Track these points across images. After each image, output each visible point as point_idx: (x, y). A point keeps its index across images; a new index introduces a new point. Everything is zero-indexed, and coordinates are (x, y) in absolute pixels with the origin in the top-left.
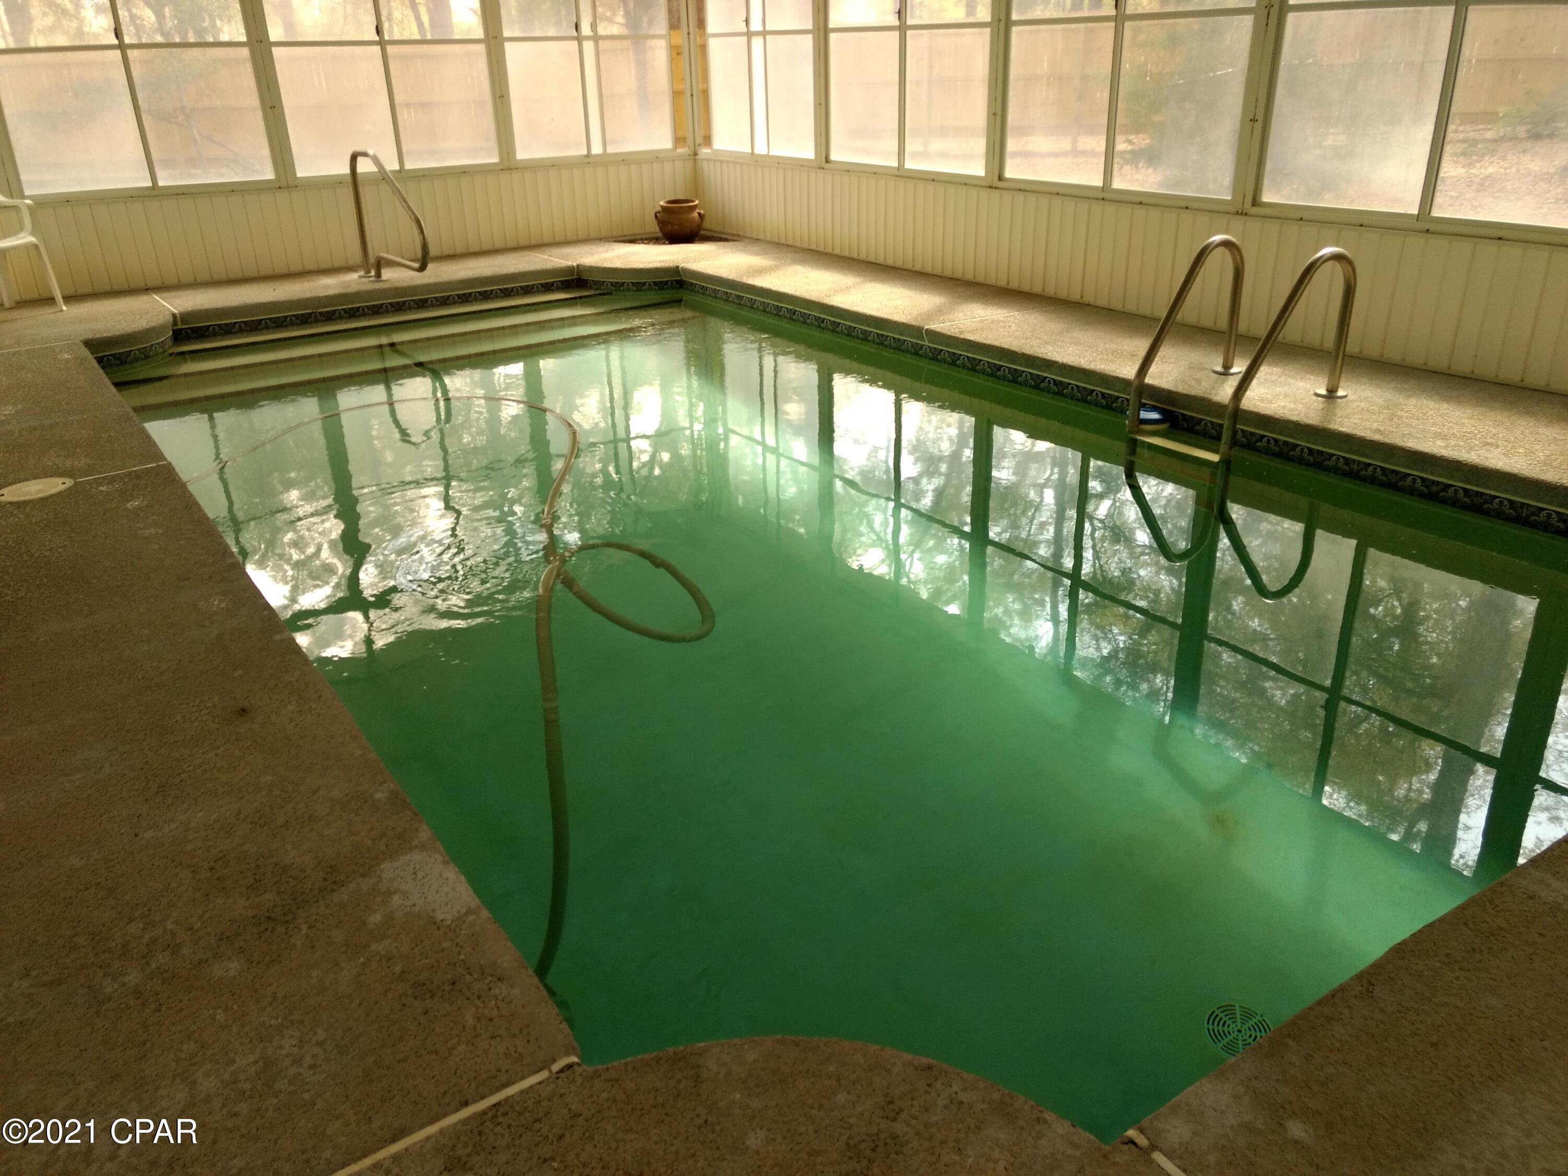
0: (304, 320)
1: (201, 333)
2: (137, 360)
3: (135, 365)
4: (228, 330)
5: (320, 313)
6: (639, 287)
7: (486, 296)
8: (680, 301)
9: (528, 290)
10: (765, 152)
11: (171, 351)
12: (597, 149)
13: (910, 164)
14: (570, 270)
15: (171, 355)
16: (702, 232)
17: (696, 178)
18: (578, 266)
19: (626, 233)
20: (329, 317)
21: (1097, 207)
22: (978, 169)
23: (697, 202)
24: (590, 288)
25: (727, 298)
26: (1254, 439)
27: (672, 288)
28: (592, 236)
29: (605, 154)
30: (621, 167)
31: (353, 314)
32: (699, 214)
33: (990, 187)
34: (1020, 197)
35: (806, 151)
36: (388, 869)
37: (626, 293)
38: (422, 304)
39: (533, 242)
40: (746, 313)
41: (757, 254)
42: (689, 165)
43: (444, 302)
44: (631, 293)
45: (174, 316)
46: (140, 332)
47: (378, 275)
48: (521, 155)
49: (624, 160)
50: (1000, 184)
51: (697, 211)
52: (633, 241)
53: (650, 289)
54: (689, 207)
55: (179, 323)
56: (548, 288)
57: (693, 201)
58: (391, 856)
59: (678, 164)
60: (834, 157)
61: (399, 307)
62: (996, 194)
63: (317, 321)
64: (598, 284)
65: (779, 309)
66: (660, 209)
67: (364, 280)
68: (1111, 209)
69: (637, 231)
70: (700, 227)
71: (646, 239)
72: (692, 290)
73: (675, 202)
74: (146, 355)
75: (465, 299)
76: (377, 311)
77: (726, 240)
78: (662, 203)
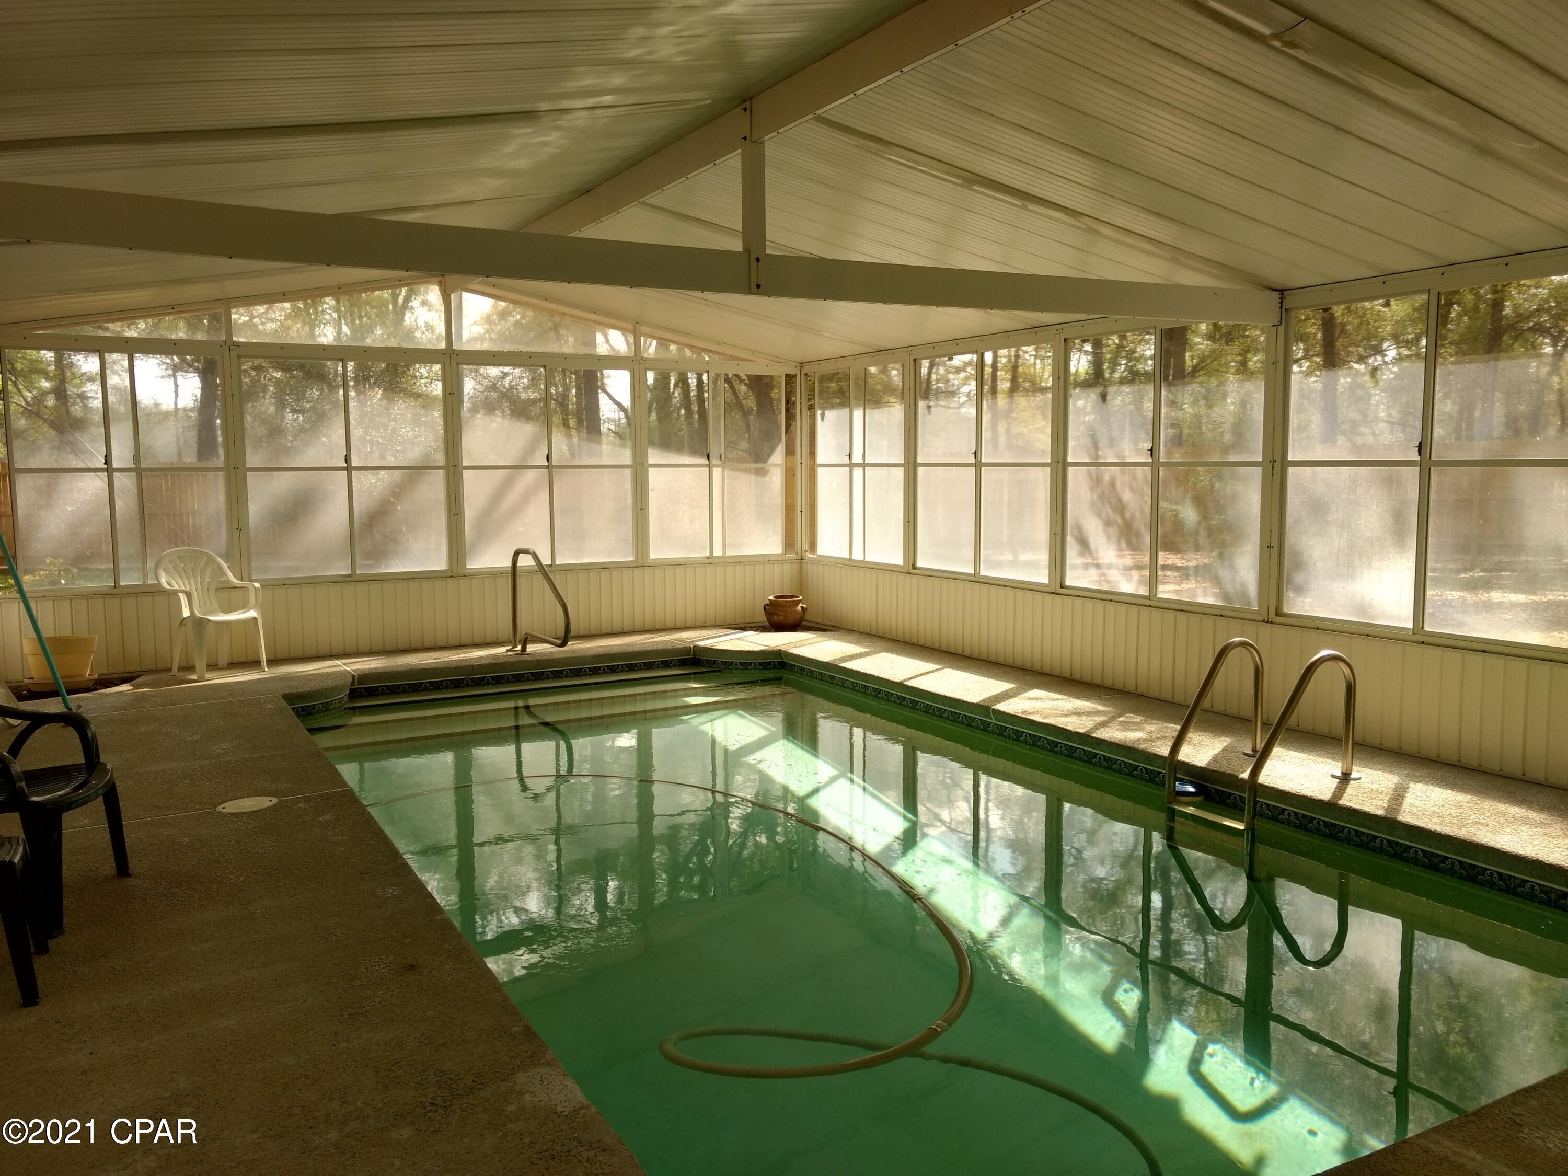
0: (457, 684)
1: (372, 692)
2: (319, 712)
3: (317, 716)
4: (394, 690)
5: (472, 679)
6: (745, 666)
7: (613, 670)
8: (780, 679)
9: (649, 666)
10: (861, 558)
11: (346, 706)
12: (718, 552)
13: (984, 572)
14: (686, 650)
15: (345, 709)
16: (804, 623)
17: (801, 580)
18: (694, 647)
19: (738, 621)
20: (479, 683)
21: (1145, 612)
22: (1042, 577)
23: (801, 598)
24: (704, 666)
25: (822, 678)
26: (1277, 812)
27: (774, 667)
28: (708, 623)
29: (724, 557)
30: (737, 567)
31: (498, 681)
32: (802, 607)
33: (1053, 593)
34: (1079, 601)
35: (897, 558)
36: (521, 1077)
37: (734, 671)
38: (558, 675)
39: (657, 627)
40: (837, 691)
41: (851, 642)
42: (796, 566)
43: (577, 673)
44: (738, 671)
45: (353, 676)
46: (326, 689)
47: (524, 649)
48: (654, 555)
49: (741, 561)
50: (1062, 591)
51: (801, 605)
52: (743, 629)
53: (755, 669)
54: (794, 601)
55: (356, 683)
56: (666, 665)
57: (798, 597)
58: (524, 1069)
59: (787, 567)
60: (919, 564)
61: (538, 677)
62: (1058, 599)
63: (468, 686)
64: (711, 663)
65: (867, 688)
66: (769, 602)
67: (511, 653)
68: (1157, 614)
69: (747, 621)
70: (802, 618)
71: (754, 627)
72: (792, 671)
73: (782, 597)
74: (327, 708)
75: (595, 671)
76: (518, 679)
77: (825, 630)
78: (771, 598)
